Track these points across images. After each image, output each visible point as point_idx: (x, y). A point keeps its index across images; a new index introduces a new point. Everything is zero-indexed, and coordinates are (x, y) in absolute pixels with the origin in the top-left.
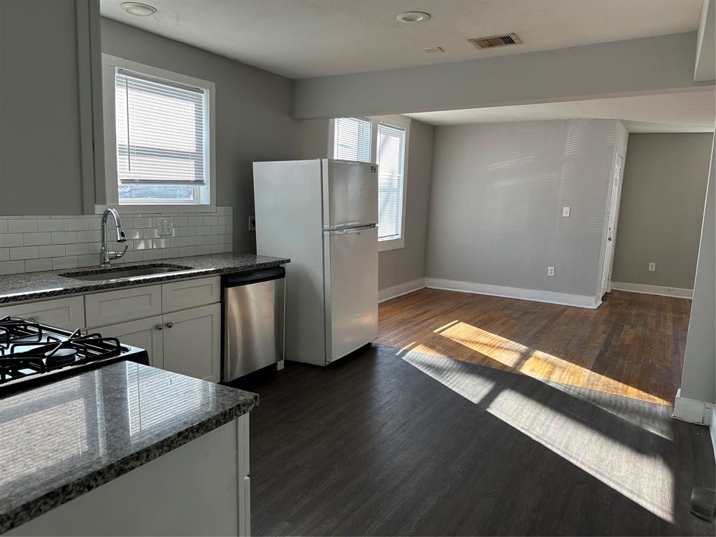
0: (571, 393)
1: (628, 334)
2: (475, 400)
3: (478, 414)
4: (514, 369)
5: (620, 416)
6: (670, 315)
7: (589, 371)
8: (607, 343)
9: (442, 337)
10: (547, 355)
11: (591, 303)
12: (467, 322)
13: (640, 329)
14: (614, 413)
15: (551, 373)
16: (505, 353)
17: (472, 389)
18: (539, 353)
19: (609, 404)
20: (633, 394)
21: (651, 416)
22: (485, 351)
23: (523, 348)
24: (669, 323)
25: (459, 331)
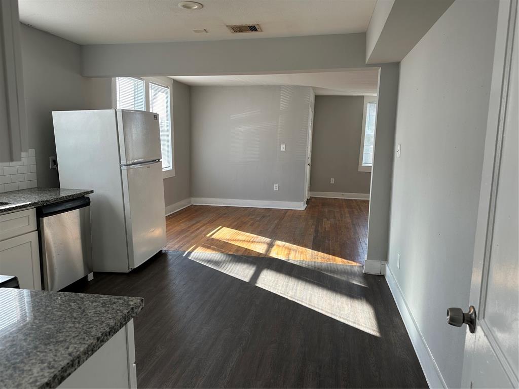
0: (304, 266)
1: (327, 224)
2: (247, 280)
3: (250, 288)
4: (266, 254)
5: (335, 276)
6: (346, 210)
7: (311, 250)
8: (316, 231)
9: (213, 239)
10: (284, 243)
11: (301, 206)
12: (227, 227)
13: (332, 220)
14: (332, 275)
15: (289, 254)
16: (258, 245)
17: (242, 272)
18: (278, 242)
19: (327, 271)
20: (339, 261)
21: (351, 274)
22: (245, 246)
23: (268, 240)
24: (347, 215)
25: (224, 233)
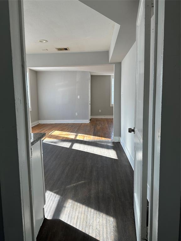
0: (90, 141)
1: (99, 127)
2: (68, 147)
4: (75, 139)
5: (102, 143)
6: (106, 122)
7: (92, 136)
8: (94, 130)
9: (52, 135)
10: (81, 135)
11: (87, 121)
13: (101, 126)
15: (84, 138)
16: (72, 136)
17: (67, 145)
18: (79, 134)
19: (99, 142)
20: (103, 139)
21: (108, 142)
22: (66, 136)
23: (75, 134)
24: (106, 124)
